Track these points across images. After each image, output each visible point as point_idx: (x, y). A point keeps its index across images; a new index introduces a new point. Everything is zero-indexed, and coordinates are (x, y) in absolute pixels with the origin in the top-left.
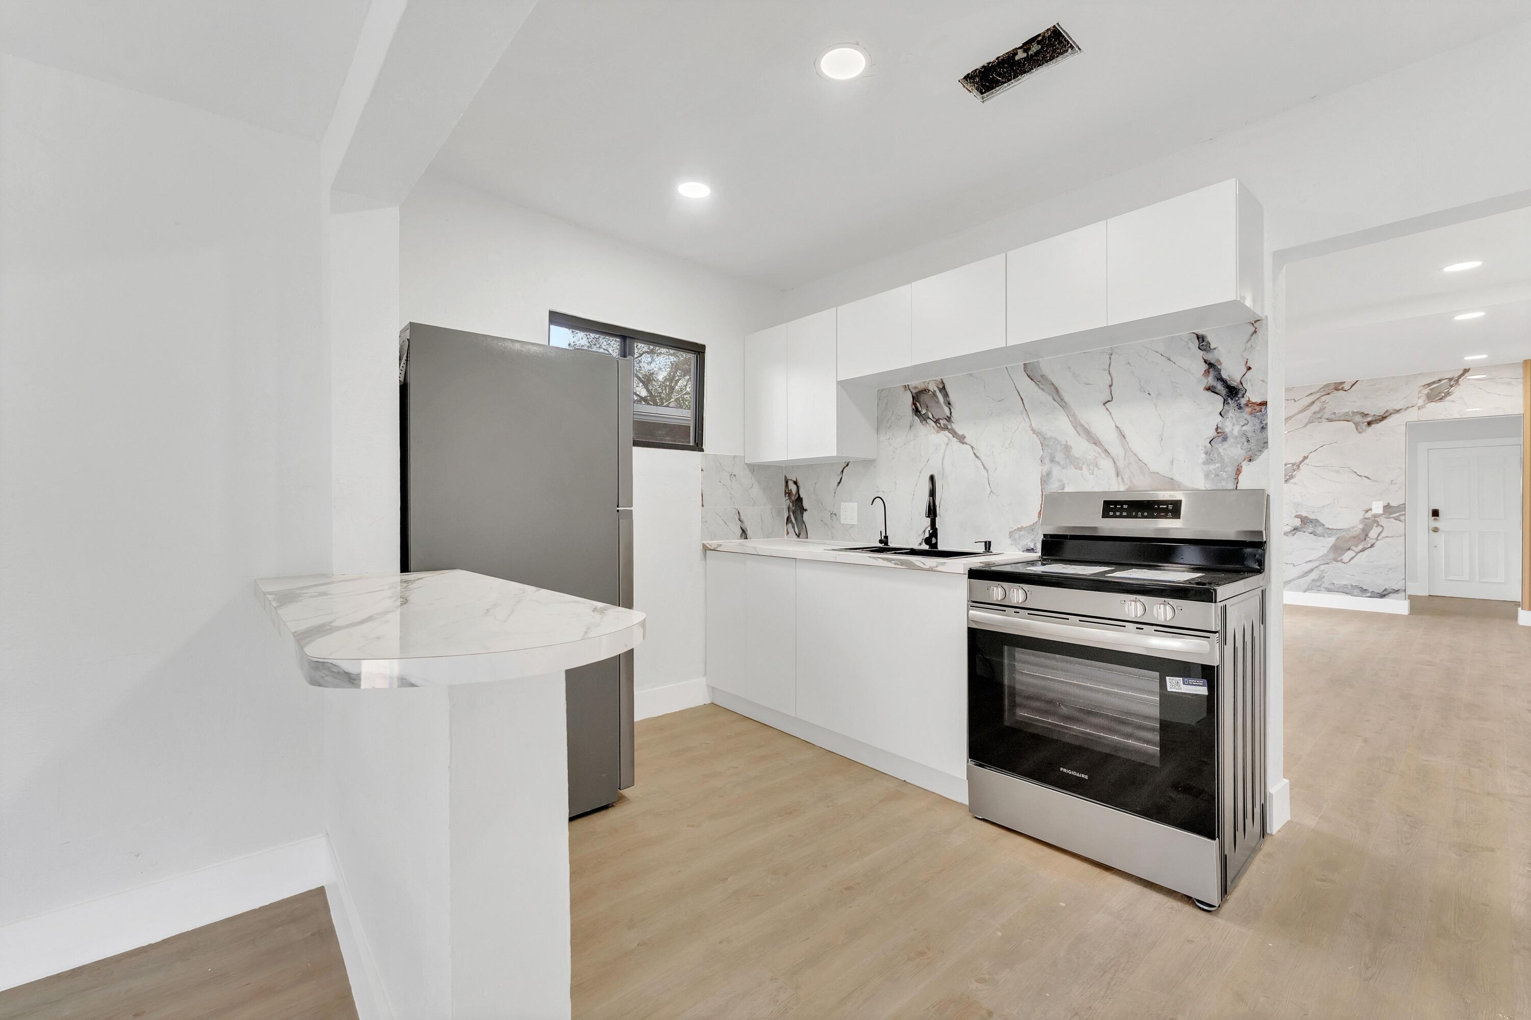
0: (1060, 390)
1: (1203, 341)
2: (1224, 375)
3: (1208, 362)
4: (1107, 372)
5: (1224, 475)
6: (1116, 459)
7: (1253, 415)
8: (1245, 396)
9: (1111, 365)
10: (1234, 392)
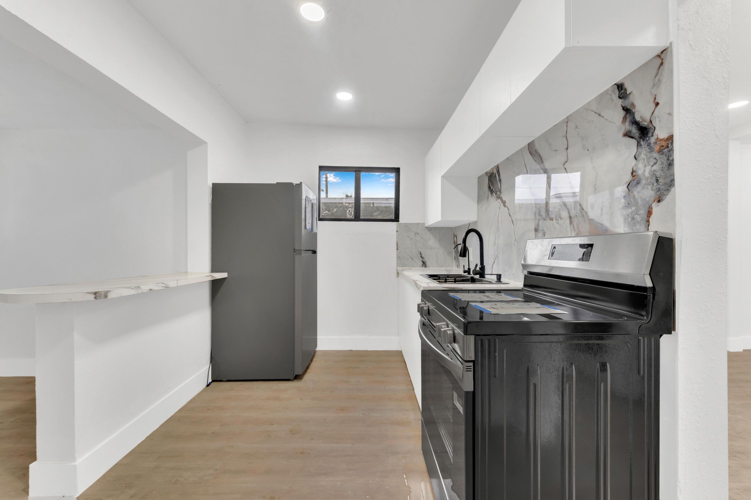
0: (543, 158)
1: (622, 89)
2: (638, 118)
3: (625, 108)
4: (565, 138)
5: (638, 218)
6: (570, 210)
7: (661, 153)
8: (654, 134)
9: (567, 132)
10: (645, 133)
